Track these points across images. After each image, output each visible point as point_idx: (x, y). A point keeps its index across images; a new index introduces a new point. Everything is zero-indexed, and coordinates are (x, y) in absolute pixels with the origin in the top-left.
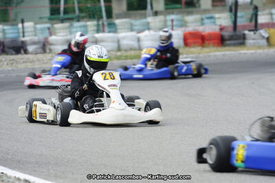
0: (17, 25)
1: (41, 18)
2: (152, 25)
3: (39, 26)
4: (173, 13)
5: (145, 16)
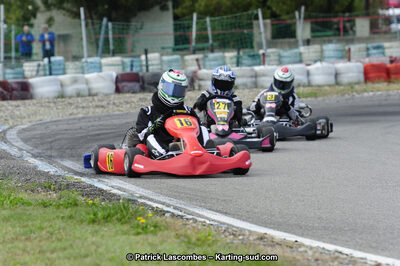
0: (139, 56)
1: (163, 48)
2: (305, 56)
3: (165, 58)
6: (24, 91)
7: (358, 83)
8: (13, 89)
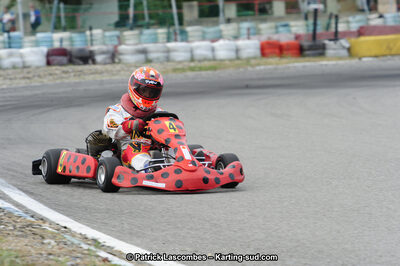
0: (84, 32)
2: (224, 33)
3: (107, 34)
4: (246, 21)
5: (217, 24)
7: (255, 58)
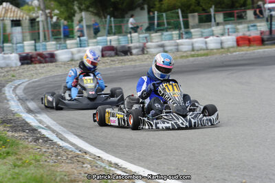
0: (127, 35)
2: (215, 32)
3: (141, 36)
4: (229, 24)
6: (51, 58)
7: (233, 47)
8: (46, 57)
